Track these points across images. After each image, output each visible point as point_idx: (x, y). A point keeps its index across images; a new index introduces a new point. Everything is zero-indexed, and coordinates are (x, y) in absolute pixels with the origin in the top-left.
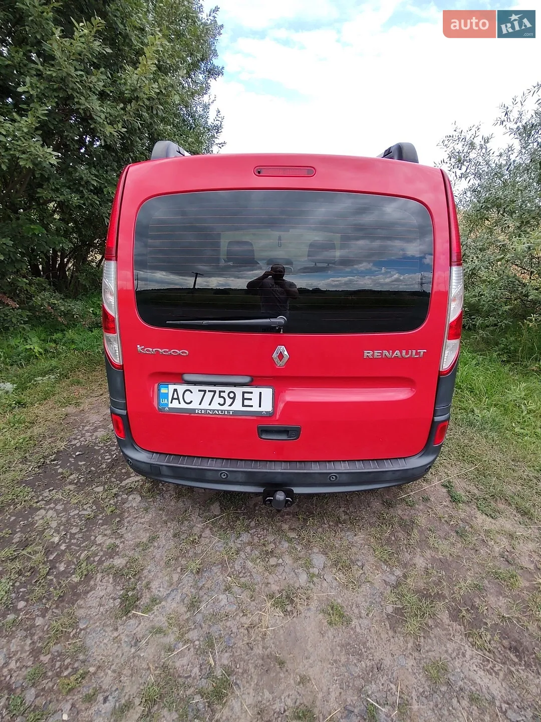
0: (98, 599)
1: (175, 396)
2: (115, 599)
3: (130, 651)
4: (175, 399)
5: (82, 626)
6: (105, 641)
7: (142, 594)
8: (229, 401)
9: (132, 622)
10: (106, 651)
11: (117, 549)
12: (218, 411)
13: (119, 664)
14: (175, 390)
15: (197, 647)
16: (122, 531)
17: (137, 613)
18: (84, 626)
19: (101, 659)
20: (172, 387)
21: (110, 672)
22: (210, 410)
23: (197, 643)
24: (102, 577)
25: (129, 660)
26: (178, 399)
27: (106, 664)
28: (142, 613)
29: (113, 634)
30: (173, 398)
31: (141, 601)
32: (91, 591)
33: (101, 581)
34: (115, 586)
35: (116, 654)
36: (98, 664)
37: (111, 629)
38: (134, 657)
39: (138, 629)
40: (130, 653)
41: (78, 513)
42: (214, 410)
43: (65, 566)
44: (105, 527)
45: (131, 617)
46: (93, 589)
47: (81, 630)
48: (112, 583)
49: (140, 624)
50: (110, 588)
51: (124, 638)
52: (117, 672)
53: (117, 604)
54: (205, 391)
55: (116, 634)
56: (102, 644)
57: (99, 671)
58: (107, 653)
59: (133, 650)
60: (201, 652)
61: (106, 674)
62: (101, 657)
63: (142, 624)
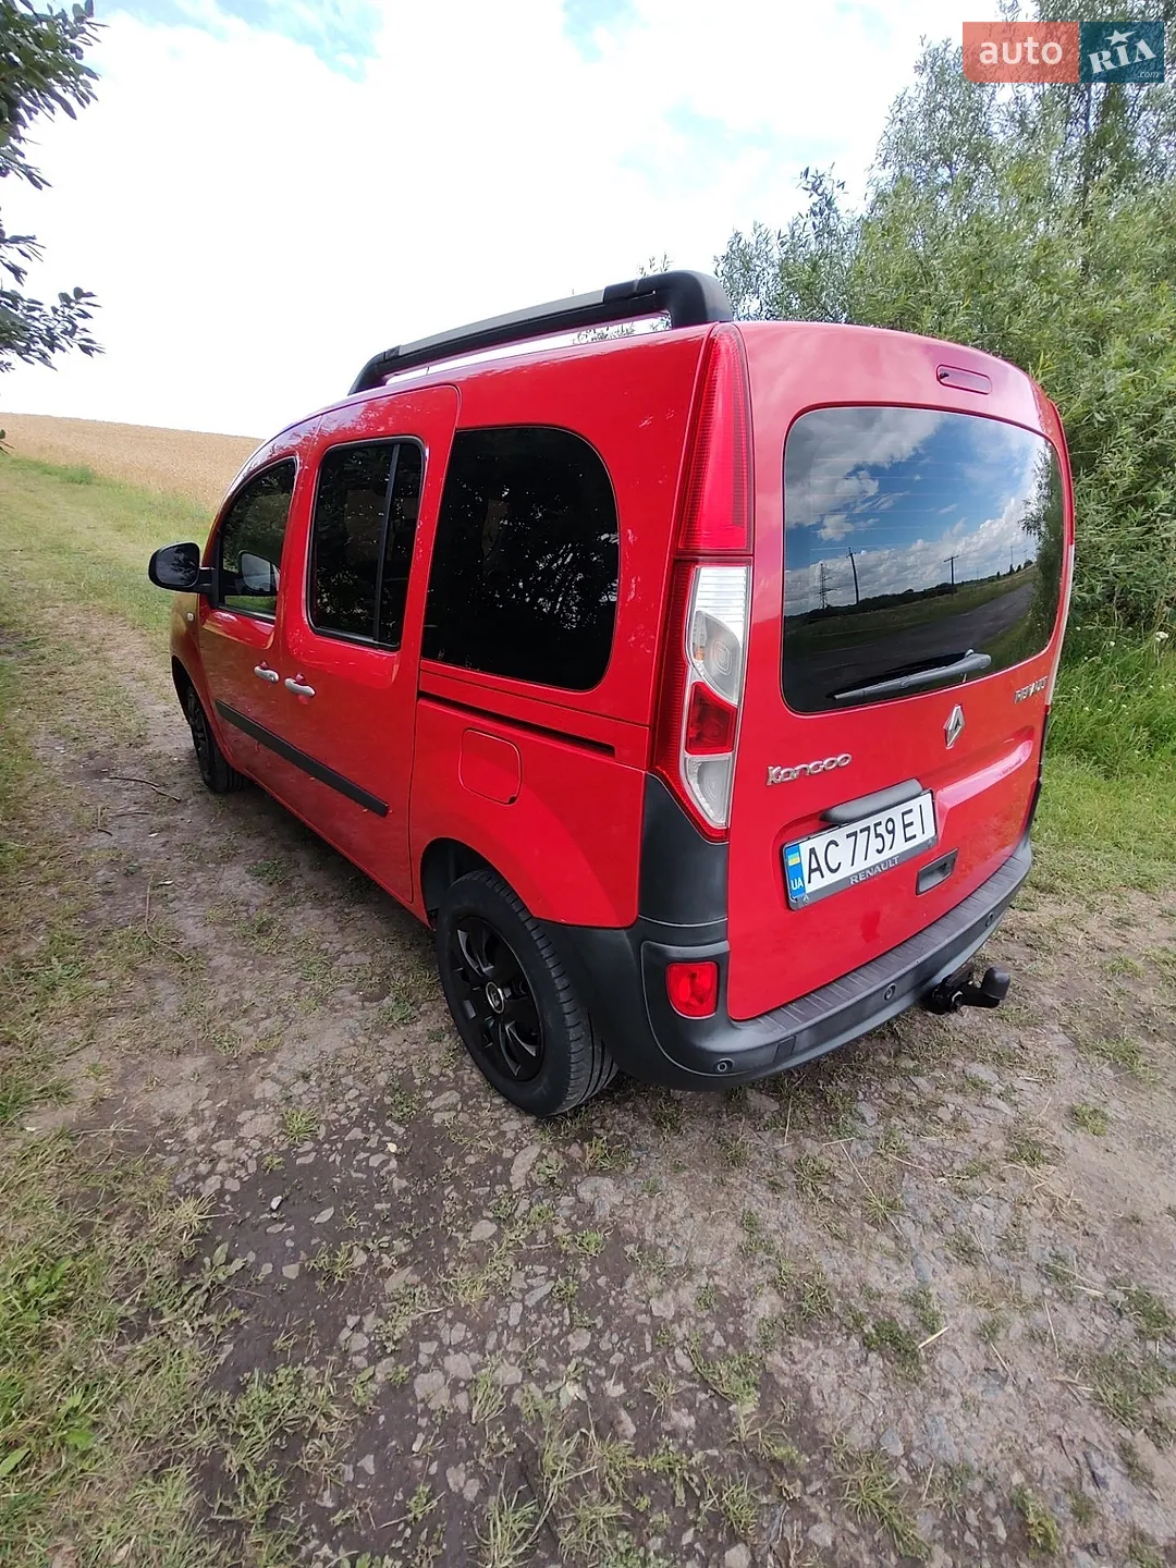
0: (843, 1390)
1: (814, 866)
2: (865, 1361)
3: (1010, 1395)
4: (815, 870)
5: (898, 1450)
6: (963, 1425)
7: (883, 1312)
8: (888, 838)
9: (943, 1358)
10: (987, 1435)
11: (725, 1293)
12: (879, 865)
13: (1031, 1426)
14: (812, 851)
15: (1056, 1296)
16: (675, 1258)
17: (928, 1341)
18: (901, 1446)
19: (1001, 1451)
20: (805, 847)
21: (1039, 1450)
22: (869, 869)
23: (1048, 1292)
24: (783, 1355)
25: (1028, 1407)
26: (819, 869)
27: (1018, 1448)
28: (933, 1334)
29: (953, 1405)
30: (811, 871)
31: (902, 1321)
32: (807, 1393)
33: (794, 1362)
34: (828, 1345)
35: (1003, 1420)
36: (1011, 1462)
37: (938, 1401)
38: (1026, 1396)
39: (966, 1358)
40: (1015, 1397)
41: (525, 1307)
42: (874, 867)
43: (685, 1411)
44: (631, 1280)
45: (929, 1355)
46: (805, 1388)
47: (906, 1455)
48: (817, 1347)
49: (955, 1350)
50: (831, 1356)
51: (972, 1391)
52: (1044, 1437)
53: (881, 1363)
54: (855, 834)
55: (957, 1401)
56: (967, 1434)
57: (1028, 1467)
58: (993, 1436)
59: (1010, 1389)
60: (1069, 1297)
61: (1041, 1458)
62: (997, 1450)
63: (958, 1347)
